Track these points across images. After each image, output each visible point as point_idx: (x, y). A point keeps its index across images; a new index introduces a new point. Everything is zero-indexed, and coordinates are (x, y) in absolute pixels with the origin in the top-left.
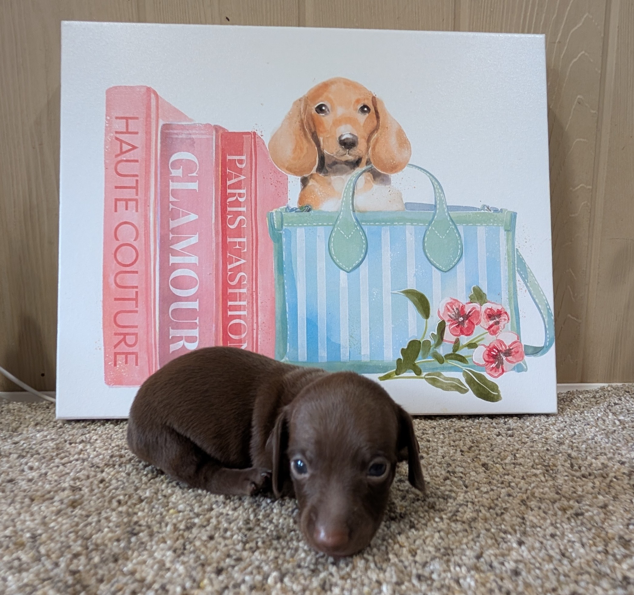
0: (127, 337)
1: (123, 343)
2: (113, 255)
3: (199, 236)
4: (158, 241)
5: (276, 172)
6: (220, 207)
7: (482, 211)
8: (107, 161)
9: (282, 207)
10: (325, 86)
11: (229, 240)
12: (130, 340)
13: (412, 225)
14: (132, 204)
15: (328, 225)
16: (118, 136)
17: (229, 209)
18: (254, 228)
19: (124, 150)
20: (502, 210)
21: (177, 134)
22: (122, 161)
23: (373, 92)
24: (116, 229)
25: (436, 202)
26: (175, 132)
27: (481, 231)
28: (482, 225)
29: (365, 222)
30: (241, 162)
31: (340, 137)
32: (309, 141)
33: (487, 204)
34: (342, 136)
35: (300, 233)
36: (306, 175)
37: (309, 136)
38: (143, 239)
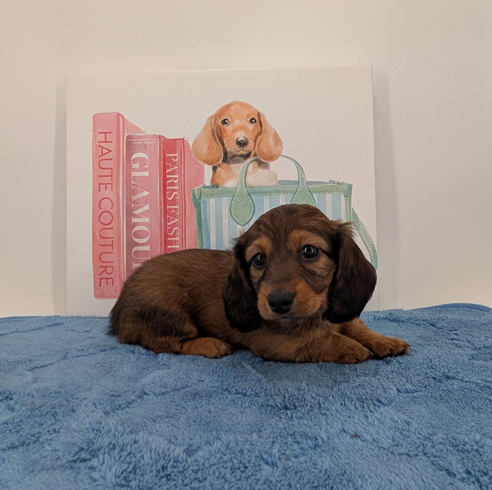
0: (107, 268)
1: (105, 272)
2: (98, 219)
3: (150, 205)
4: (125, 209)
5: (197, 163)
6: (162, 186)
7: (330, 184)
8: (94, 160)
9: (201, 186)
10: (227, 107)
11: (168, 207)
12: (109, 270)
13: (283, 194)
14: (109, 186)
15: (230, 196)
16: (100, 144)
17: (168, 188)
18: (183, 199)
19: (103, 153)
20: (342, 183)
21: (136, 141)
22: (103, 160)
23: (258, 109)
24: (100, 202)
25: (299, 179)
26: (135, 140)
27: (329, 197)
28: (329, 193)
29: (253, 193)
30: (175, 157)
31: (237, 140)
32: (217, 143)
33: (333, 180)
34: (238, 138)
35: (212, 201)
36: (215, 165)
37: (218, 140)
38: (116, 208)
